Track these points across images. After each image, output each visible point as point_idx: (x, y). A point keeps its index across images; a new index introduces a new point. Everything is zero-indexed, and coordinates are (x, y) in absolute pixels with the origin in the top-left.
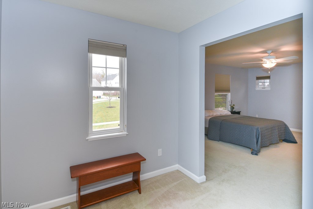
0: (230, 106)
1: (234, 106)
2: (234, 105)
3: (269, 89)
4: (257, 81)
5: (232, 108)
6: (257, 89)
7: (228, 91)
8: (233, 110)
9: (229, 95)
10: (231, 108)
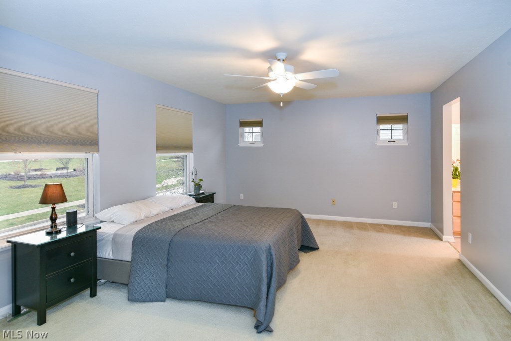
0: (192, 184)
1: (201, 183)
2: (201, 180)
3: (261, 145)
4: (241, 129)
5: (198, 187)
6: (241, 145)
7: (189, 148)
8: (201, 192)
9: (191, 156)
10: (195, 187)
